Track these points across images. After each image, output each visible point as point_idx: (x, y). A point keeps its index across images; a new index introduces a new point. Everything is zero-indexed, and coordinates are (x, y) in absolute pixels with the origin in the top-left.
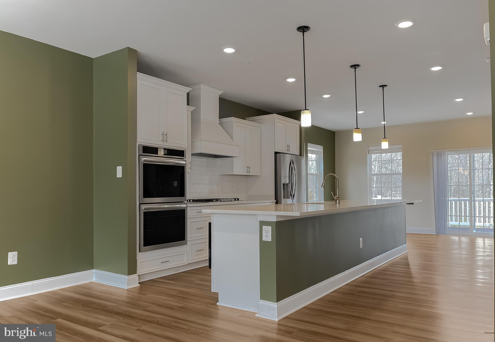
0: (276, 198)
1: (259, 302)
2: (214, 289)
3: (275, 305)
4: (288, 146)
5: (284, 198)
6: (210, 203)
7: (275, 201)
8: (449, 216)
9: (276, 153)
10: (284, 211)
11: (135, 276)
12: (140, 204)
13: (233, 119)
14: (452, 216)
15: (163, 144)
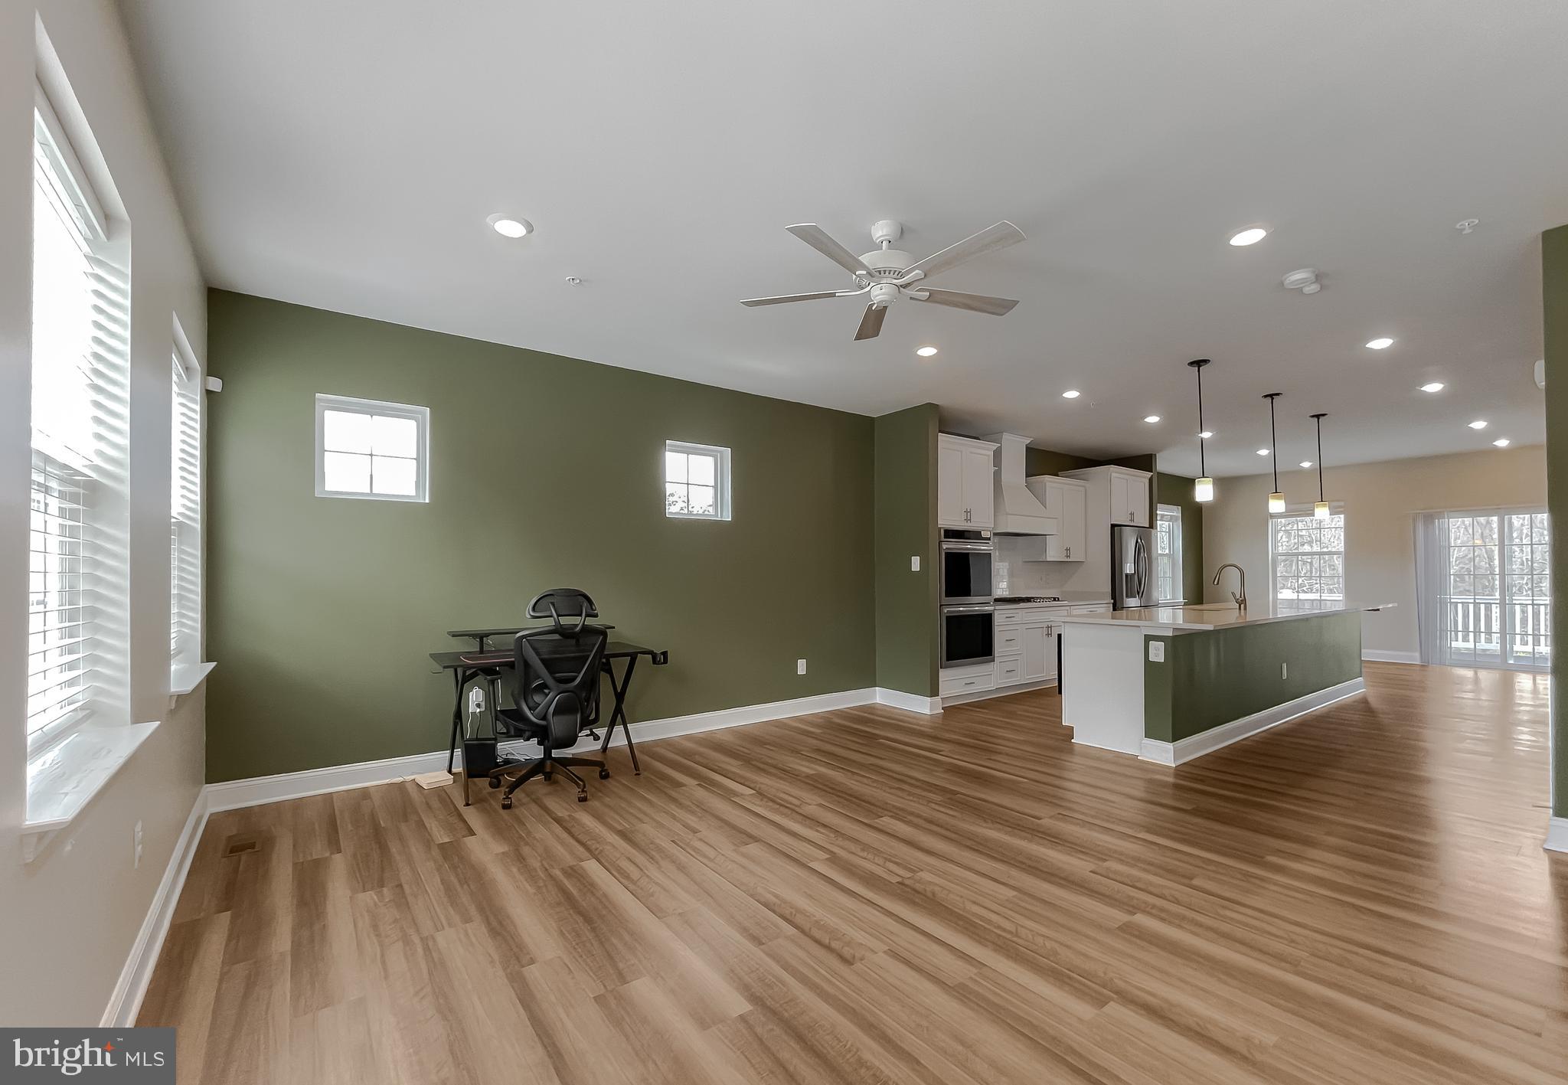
0: (1114, 597)
1: (1143, 742)
2: (1066, 722)
3: (1170, 746)
4: (1132, 514)
5: (1127, 596)
6: (1022, 605)
7: (1112, 601)
8: (1451, 631)
9: (1113, 526)
10: (1127, 619)
11: (937, 699)
12: (941, 606)
13: (1047, 478)
14: (1457, 632)
15: (966, 524)
